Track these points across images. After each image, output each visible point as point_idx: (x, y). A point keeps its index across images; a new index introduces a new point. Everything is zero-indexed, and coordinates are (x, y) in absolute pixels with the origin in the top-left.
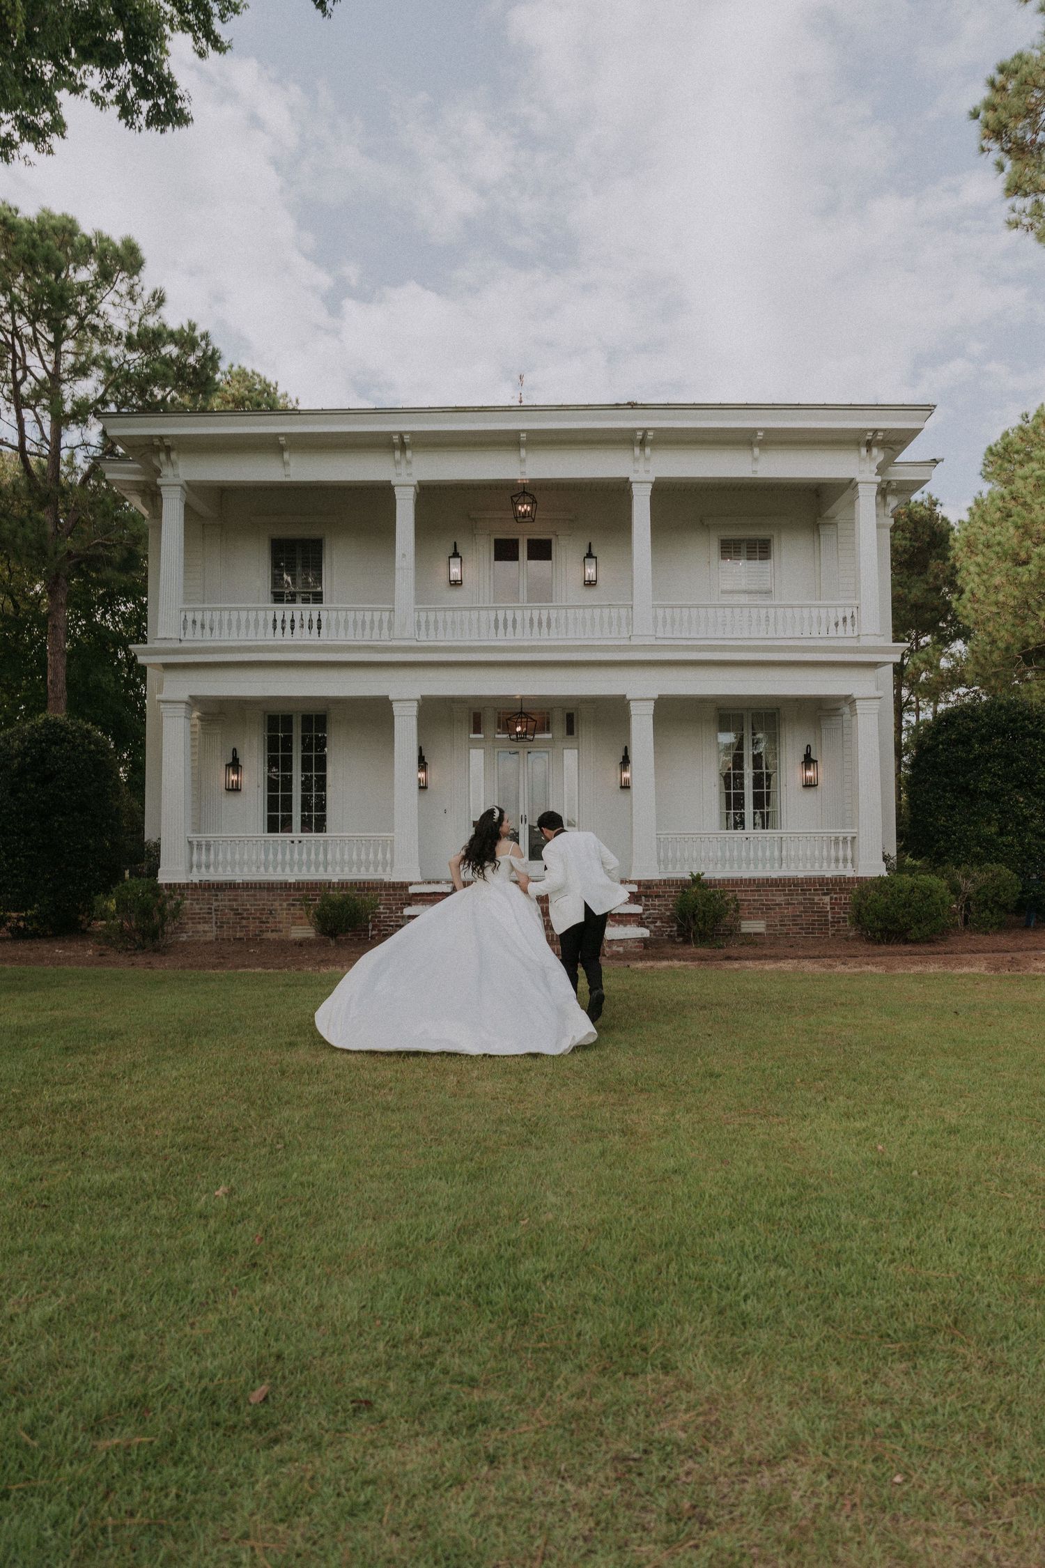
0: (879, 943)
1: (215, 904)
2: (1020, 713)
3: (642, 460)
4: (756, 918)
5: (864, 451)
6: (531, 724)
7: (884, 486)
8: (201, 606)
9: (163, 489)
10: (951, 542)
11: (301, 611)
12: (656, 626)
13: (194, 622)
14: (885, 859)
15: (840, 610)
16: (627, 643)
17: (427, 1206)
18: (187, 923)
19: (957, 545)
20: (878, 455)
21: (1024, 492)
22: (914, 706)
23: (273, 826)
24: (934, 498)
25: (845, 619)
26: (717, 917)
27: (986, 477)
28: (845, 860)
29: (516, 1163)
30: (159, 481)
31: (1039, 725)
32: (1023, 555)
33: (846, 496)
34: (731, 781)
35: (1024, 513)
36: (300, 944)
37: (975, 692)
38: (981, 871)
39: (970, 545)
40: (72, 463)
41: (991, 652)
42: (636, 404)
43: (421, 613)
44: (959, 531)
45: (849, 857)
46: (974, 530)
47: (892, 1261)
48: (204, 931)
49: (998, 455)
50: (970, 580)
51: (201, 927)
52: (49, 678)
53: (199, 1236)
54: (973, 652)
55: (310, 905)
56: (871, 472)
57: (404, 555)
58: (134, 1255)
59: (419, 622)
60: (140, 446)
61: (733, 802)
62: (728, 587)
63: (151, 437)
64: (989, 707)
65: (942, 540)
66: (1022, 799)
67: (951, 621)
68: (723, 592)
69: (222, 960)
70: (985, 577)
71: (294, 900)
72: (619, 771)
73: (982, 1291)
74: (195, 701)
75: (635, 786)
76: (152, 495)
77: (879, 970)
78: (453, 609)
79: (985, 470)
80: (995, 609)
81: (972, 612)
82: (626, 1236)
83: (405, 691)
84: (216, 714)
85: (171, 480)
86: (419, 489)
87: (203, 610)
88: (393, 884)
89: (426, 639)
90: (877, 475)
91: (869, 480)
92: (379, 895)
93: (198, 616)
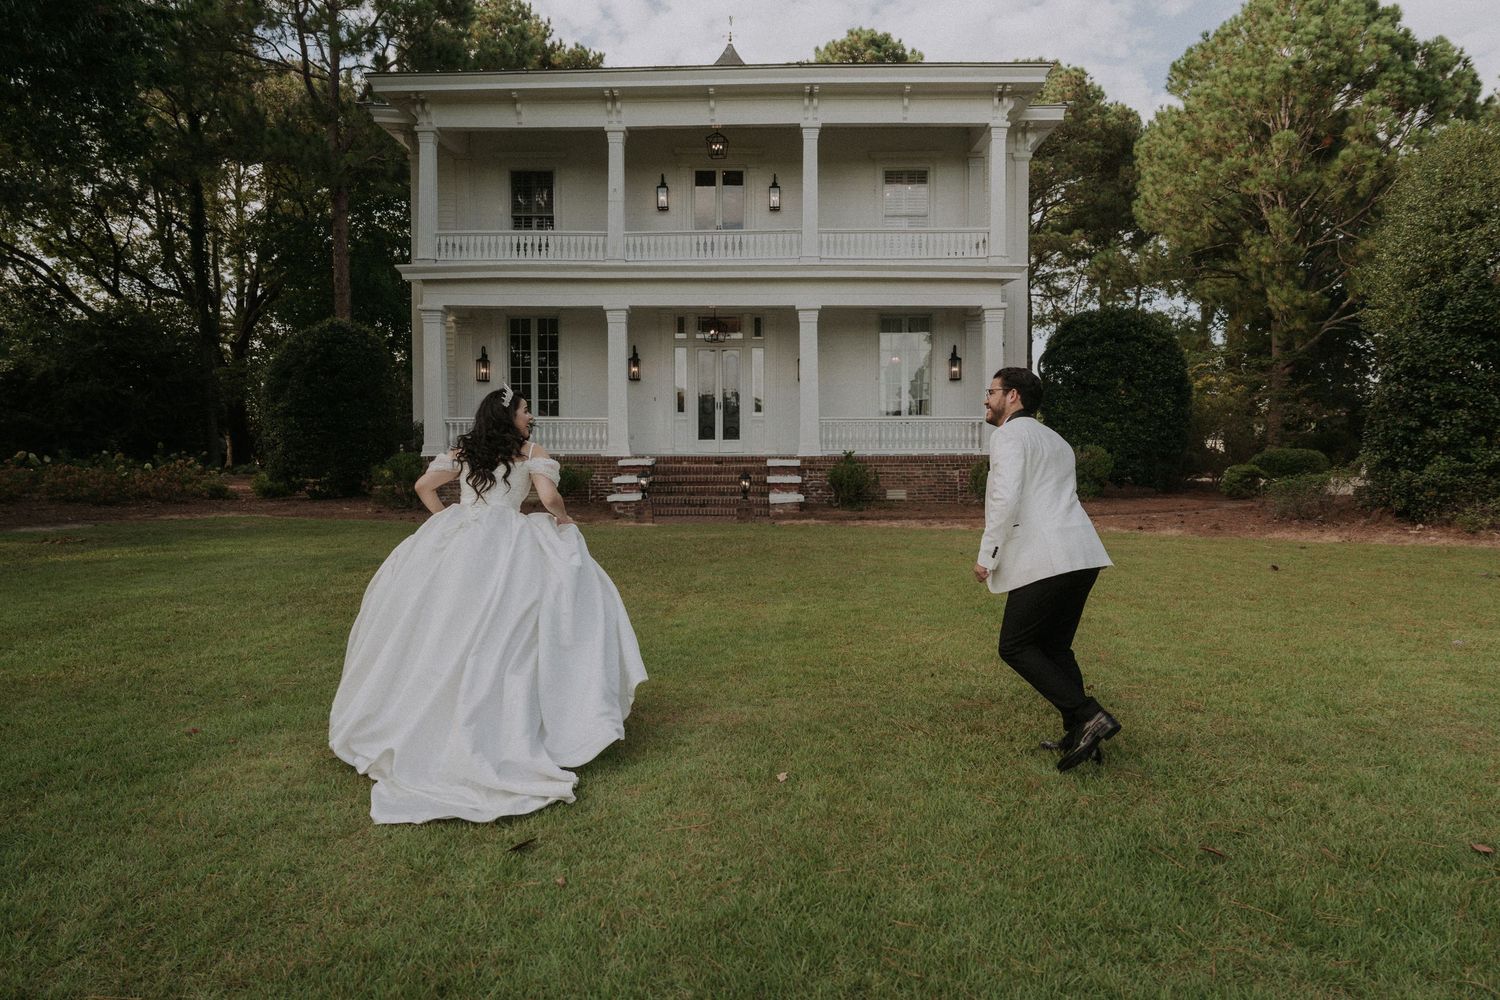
2: (1127, 320)
3: (811, 109)
4: (898, 488)
5: (996, 100)
6: (723, 327)
7: (1015, 128)
8: (452, 232)
9: (420, 133)
10: (1136, 152)
11: (532, 236)
12: (821, 249)
13: (454, 245)
15: (974, 236)
16: (796, 264)
19: (1140, 154)
20: (1009, 104)
21: (1196, 108)
25: (977, 243)
26: (859, 487)
27: (1170, 89)
28: (974, 441)
30: (416, 128)
32: (1191, 168)
35: (1195, 128)
40: (350, 82)
42: (803, 64)
43: (630, 238)
45: (977, 439)
46: (1155, 141)
49: (1181, 71)
50: (1147, 191)
52: (335, 276)
56: (1002, 118)
57: (615, 190)
59: (627, 245)
60: (400, 99)
62: (891, 212)
63: (409, 93)
68: (887, 217)
70: (1158, 186)
72: (797, 368)
74: (448, 310)
75: (802, 380)
76: (412, 136)
78: (656, 235)
79: (1169, 84)
80: (1165, 216)
83: (616, 302)
84: (469, 320)
85: (426, 127)
86: (627, 133)
87: (454, 235)
88: (608, 458)
89: (633, 259)
90: (1007, 120)
91: (1001, 125)
92: (597, 467)
93: (450, 240)
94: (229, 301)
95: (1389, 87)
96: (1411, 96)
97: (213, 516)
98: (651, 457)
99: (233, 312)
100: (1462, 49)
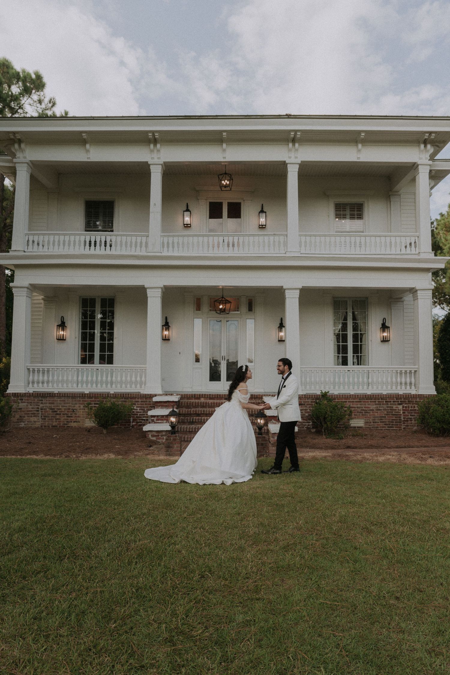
0: (438, 436)
1: (41, 405)
3: (293, 150)
4: (358, 418)
5: (422, 146)
8: (38, 232)
9: (17, 165)
11: (99, 236)
12: (300, 246)
13: (33, 242)
15: (408, 238)
16: (285, 255)
18: (24, 417)
20: (430, 149)
23: (84, 360)
25: (410, 244)
26: (339, 419)
28: (411, 384)
30: (15, 160)
33: (408, 177)
34: (341, 338)
36: (89, 430)
42: (290, 115)
43: (165, 238)
45: (413, 382)
48: (35, 422)
51: (33, 419)
56: (426, 158)
57: (155, 204)
59: (163, 243)
61: (342, 350)
63: (8, 132)
71: (87, 404)
72: (278, 333)
74: (33, 287)
75: (288, 339)
78: (184, 236)
83: (154, 282)
84: (52, 297)
85: (22, 160)
86: (164, 167)
87: (38, 235)
88: (146, 395)
89: (167, 252)
90: (429, 160)
91: (425, 163)
92: (136, 402)
93: (36, 238)
98: (177, 395)
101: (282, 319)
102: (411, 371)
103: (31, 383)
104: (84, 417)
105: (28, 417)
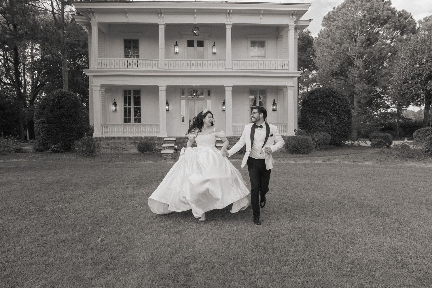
0: (293, 154)
1: (110, 143)
3: (229, 18)
5: (291, 17)
6: (198, 93)
7: (296, 27)
8: (104, 58)
9: (92, 24)
10: (313, 43)
11: (132, 60)
12: (232, 66)
13: (102, 63)
14: (295, 131)
15: (283, 62)
16: (225, 70)
17: (161, 245)
18: (102, 149)
19: (315, 44)
20: (295, 18)
21: (334, 29)
22: (302, 88)
23: (126, 121)
24: (309, 31)
25: (285, 64)
27: (323, 25)
28: (284, 131)
29: (189, 228)
30: (91, 22)
31: (337, 94)
32: (333, 47)
33: (286, 30)
35: (333, 35)
36: (134, 154)
37: (318, 84)
38: (320, 134)
39: (319, 44)
40: (68, 16)
41: (323, 74)
42: (227, 2)
43: (167, 61)
44: (315, 40)
45: (285, 130)
46: (320, 40)
47: (302, 264)
48: (107, 151)
49: (326, 19)
50: (318, 54)
51: (106, 150)
52: (63, 78)
53: (90, 257)
54: (319, 73)
55: (136, 144)
57: (162, 45)
58: (69, 264)
59: (166, 64)
60: (84, 11)
62: (253, 55)
63: (88, 8)
64: (323, 89)
65: (311, 43)
66: (332, 115)
67: (313, 65)
68: (251, 56)
69: (111, 160)
70: (322, 53)
71: (132, 142)
72: (222, 106)
73: (330, 275)
74: (102, 86)
75: (226, 111)
76: (89, 26)
77: (293, 162)
78: (176, 60)
79: (323, 23)
80: (325, 62)
81: (319, 63)
82: (221, 255)
83: (162, 83)
84: (109, 90)
85: (94, 21)
86: (166, 25)
87: (104, 60)
88: (160, 137)
89: (168, 69)
90: (294, 24)
91: (292, 25)
92: (155, 141)
93: (103, 61)
94: (29, 87)
95: (391, 23)
96: (397, 26)
97: (13, 161)
98: (175, 137)
99: (30, 91)
100: (410, 13)
101: (224, 100)
102: (284, 125)
103: (104, 133)
104: (130, 148)
105: (103, 149)
